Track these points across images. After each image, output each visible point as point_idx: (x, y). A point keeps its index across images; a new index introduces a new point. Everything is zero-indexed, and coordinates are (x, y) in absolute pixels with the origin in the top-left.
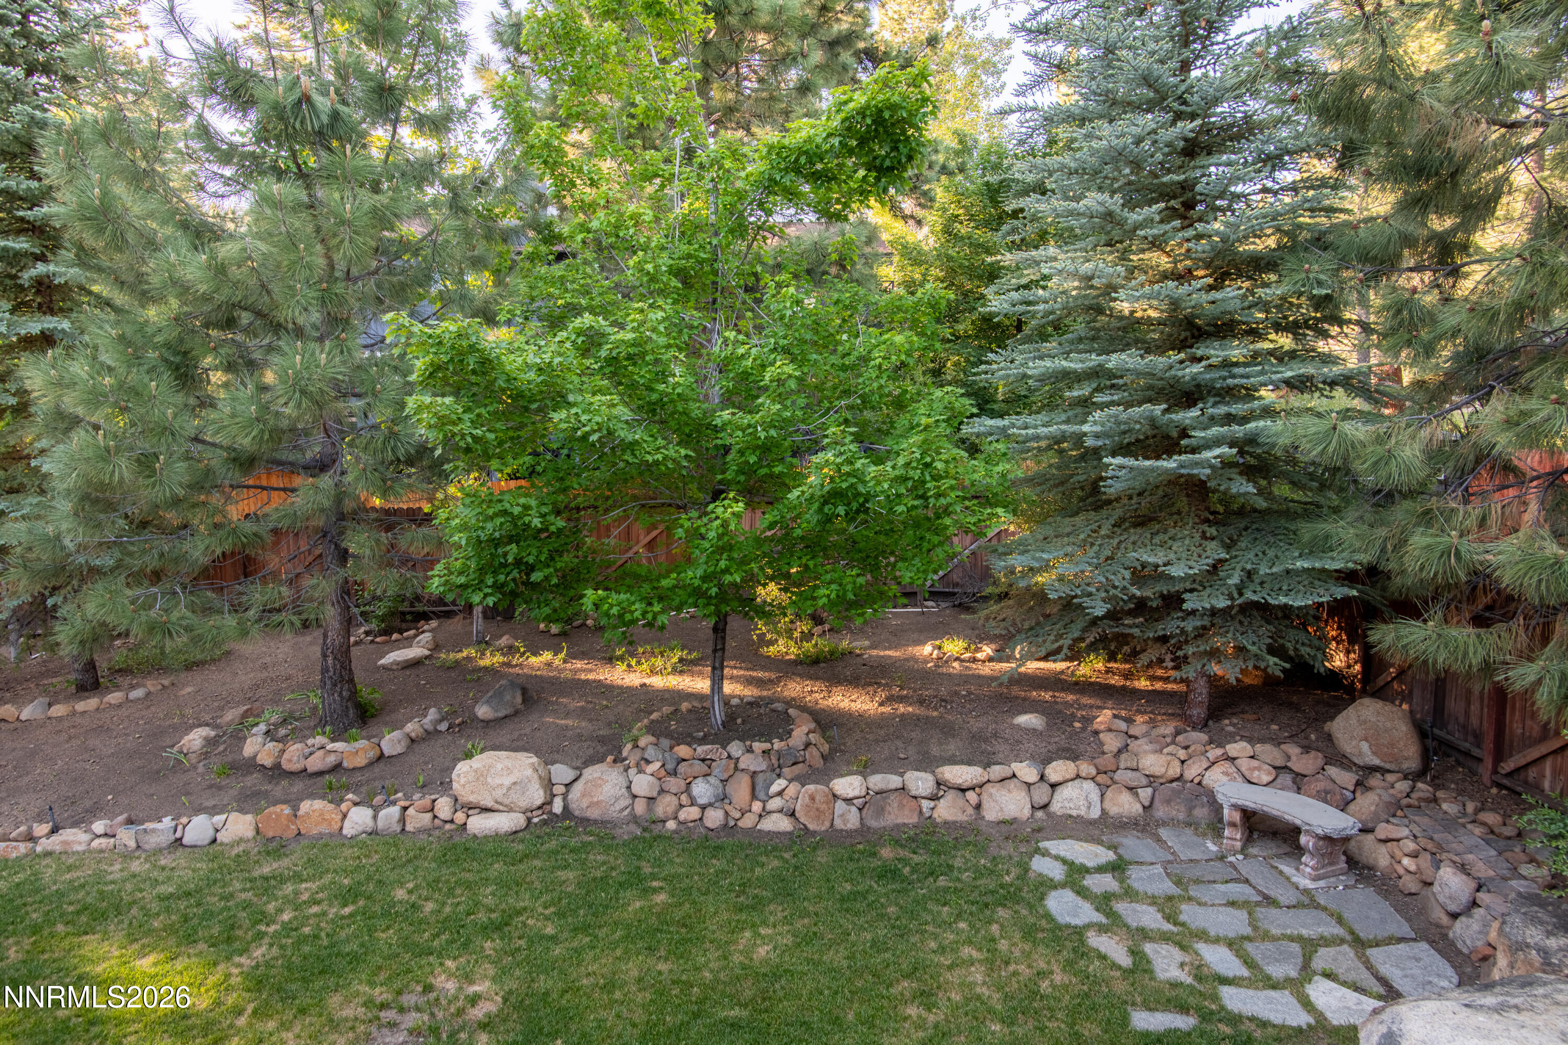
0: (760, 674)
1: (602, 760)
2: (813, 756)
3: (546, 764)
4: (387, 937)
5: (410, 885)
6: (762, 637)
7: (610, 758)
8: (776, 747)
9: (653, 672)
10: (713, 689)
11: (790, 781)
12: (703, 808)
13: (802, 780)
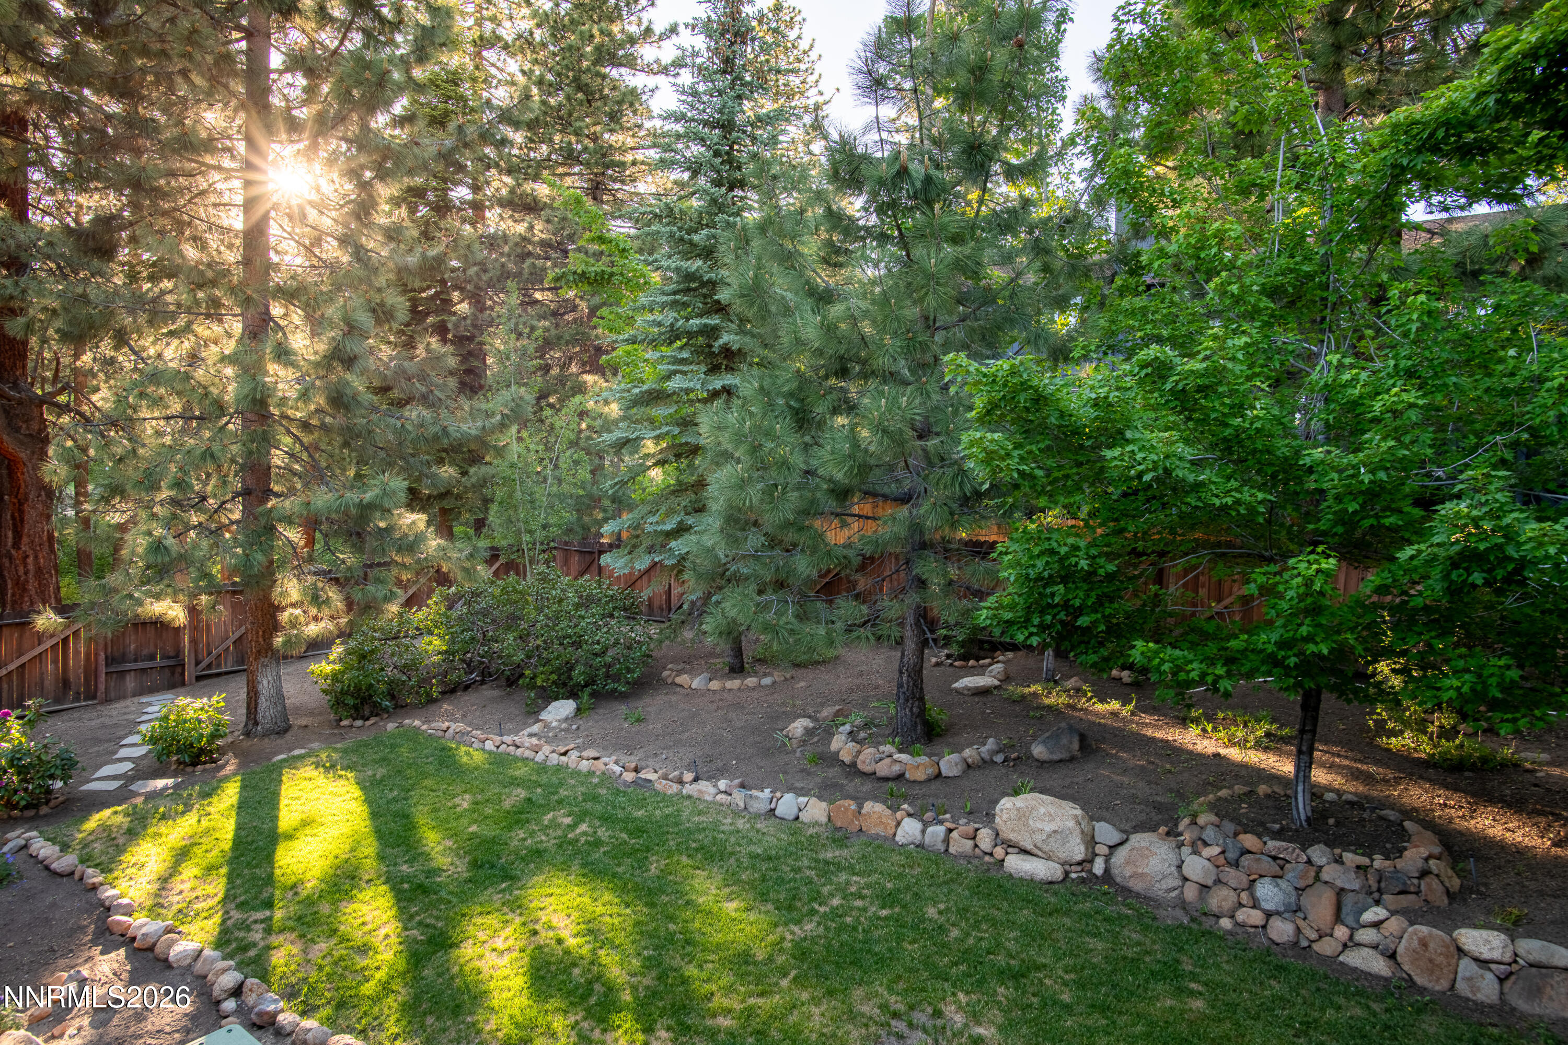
0: (1372, 769)
1: (1153, 829)
2: (1433, 889)
3: (1092, 819)
4: (912, 949)
5: (942, 906)
6: (1381, 724)
7: (1163, 829)
8: (1376, 864)
9: (1231, 743)
10: (1297, 776)
11: (1393, 913)
12: (1269, 915)
13: (1413, 916)
